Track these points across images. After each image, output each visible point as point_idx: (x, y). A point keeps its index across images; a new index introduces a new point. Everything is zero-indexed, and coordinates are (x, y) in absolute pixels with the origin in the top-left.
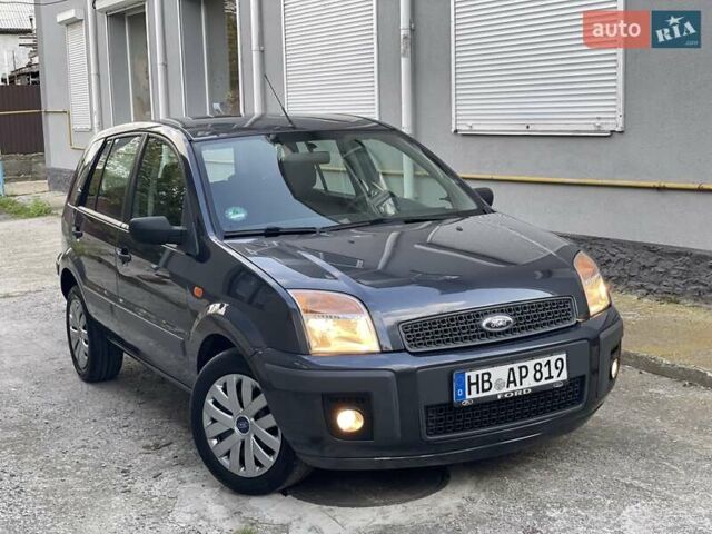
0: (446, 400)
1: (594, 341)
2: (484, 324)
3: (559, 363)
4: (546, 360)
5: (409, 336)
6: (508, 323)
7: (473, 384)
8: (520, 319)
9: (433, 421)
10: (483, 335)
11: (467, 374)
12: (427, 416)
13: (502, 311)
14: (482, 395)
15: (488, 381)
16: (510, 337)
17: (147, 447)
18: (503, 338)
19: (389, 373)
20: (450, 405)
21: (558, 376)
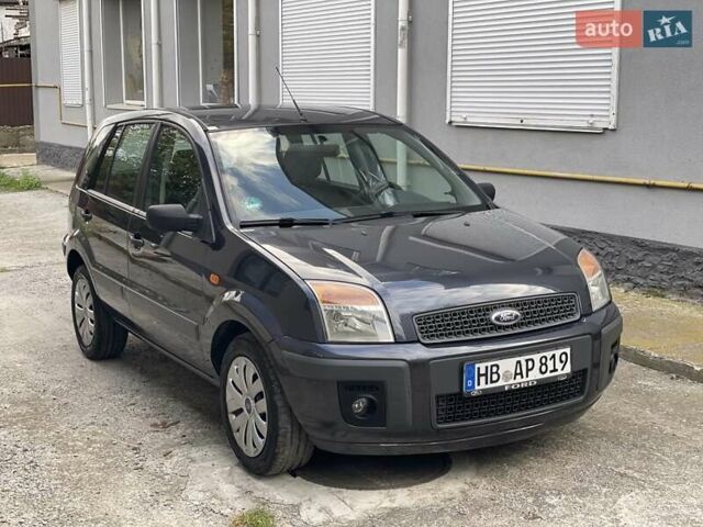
0: (456, 390)
1: (597, 336)
2: (493, 318)
3: (564, 357)
4: (551, 353)
5: (422, 328)
6: (516, 317)
7: (483, 375)
8: (528, 313)
9: (443, 410)
10: (492, 329)
11: (477, 366)
12: (438, 406)
13: (510, 306)
14: (490, 386)
15: (497, 373)
16: (518, 330)
17: (155, 425)
18: (511, 332)
19: (402, 363)
20: (459, 395)
21: (563, 369)
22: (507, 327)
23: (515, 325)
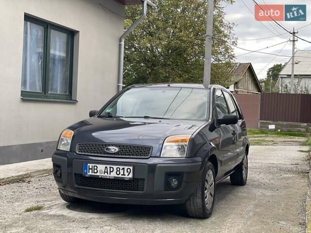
2: (106, 149)
3: (129, 170)
7: (91, 169)
9: (78, 180)
11: (88, 165)
12: (76, 177)
14: (93, 174)
19: (66, 159)
20: (82, 175)
21: (128, 175)
22: (111, 154)
23: (115, 153)
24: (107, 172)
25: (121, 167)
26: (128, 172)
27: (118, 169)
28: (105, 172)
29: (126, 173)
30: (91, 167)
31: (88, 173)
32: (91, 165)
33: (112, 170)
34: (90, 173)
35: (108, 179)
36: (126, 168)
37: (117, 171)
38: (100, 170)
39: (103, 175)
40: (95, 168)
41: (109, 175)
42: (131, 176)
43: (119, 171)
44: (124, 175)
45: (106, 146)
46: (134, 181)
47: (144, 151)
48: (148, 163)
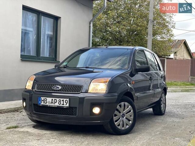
2: (53, 87)
5: (37, 87)
11: (41, 98)
19: (29, 94)
20: (37, 104)
21: (66, 105)
22: (56, 90)
23: (58, 90)
24: (53, 103)
25: (62, 99)
26: (66, 103)
27: (60, 101)
28: (51, 103)
29: (65, 104)
30: (43, 100)
31: (41, 104)
32: (43, 98)
33: (56, 102)
34: (43, 104)
35: (53, 107)
36: (65, 100)
37: (59, 102)
38: (49, 101)
39: (50, 104)
40: (46, 100)
41: (54, 105)
42: (68, 105)
43: (60, 102)
44: (63, 104)
45: (53, 85)
46: (70, 109)
47: (77, 88)
48: (79, 97)
